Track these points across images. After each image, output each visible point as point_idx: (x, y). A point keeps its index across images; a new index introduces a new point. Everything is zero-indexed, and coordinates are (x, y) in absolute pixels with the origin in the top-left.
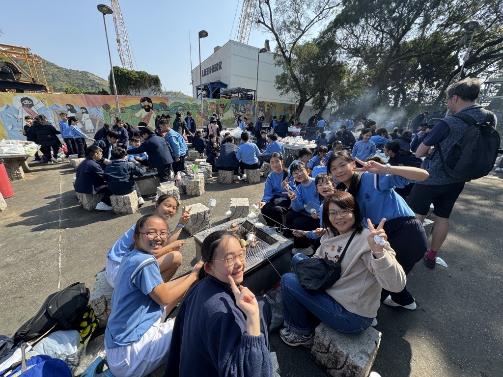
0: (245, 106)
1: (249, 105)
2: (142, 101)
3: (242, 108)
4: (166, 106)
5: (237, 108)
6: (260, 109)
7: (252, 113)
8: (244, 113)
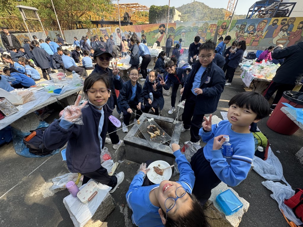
1: (262, 24)
2: (160, 27)
3: (251, 28)
4: (174, 30)
5: (243, 29)
6: (283, 27)
7: (264, 34)
8: (251, 34)
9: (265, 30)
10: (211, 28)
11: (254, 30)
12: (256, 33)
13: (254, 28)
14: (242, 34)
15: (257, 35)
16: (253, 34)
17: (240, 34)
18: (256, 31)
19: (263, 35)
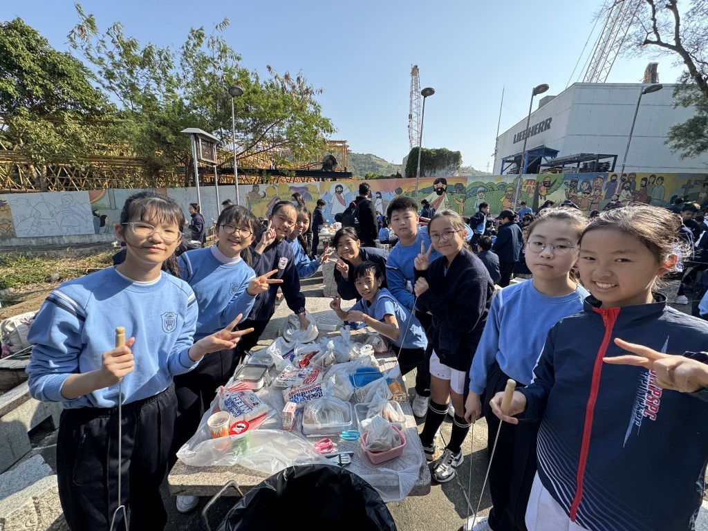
0: (591, 182)
1: (599, 181)
2: (436, 182)
3: (585, 186)
4: (464, 188)
5: (575, 187)
6: (623, 185)
7: (603, 194)
8: (586, 194)
9: (603, 188)
10: (527, 186)
12: (593, 192)
13: (588, 185)
15: (594, 195)
16: (589, 194)
17: (572, 194)
18: (593, 190)
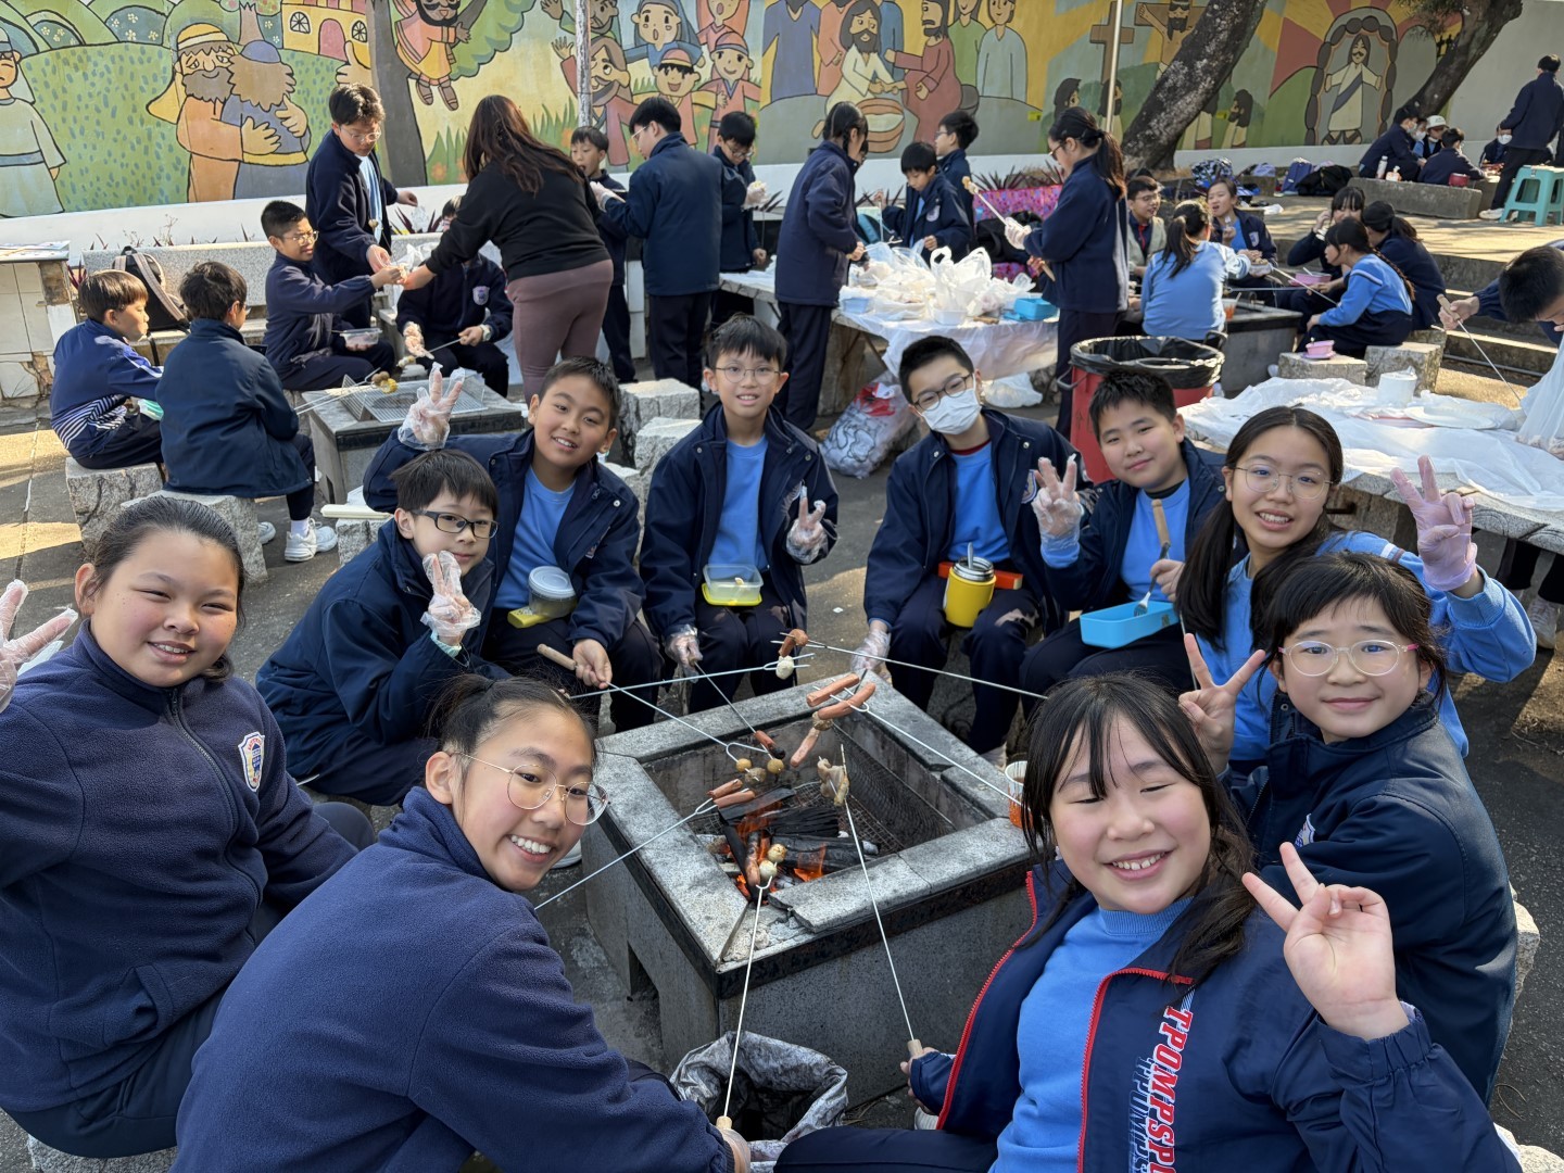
5: (605, 29)
7: (761, 69)
11: (686, 37)
12: (709, 64)
13: (674, 20)
14: (614, 75)
15: (719, 79)
16: (690, 70)
18: (704, 48)
19: (756, 74)
